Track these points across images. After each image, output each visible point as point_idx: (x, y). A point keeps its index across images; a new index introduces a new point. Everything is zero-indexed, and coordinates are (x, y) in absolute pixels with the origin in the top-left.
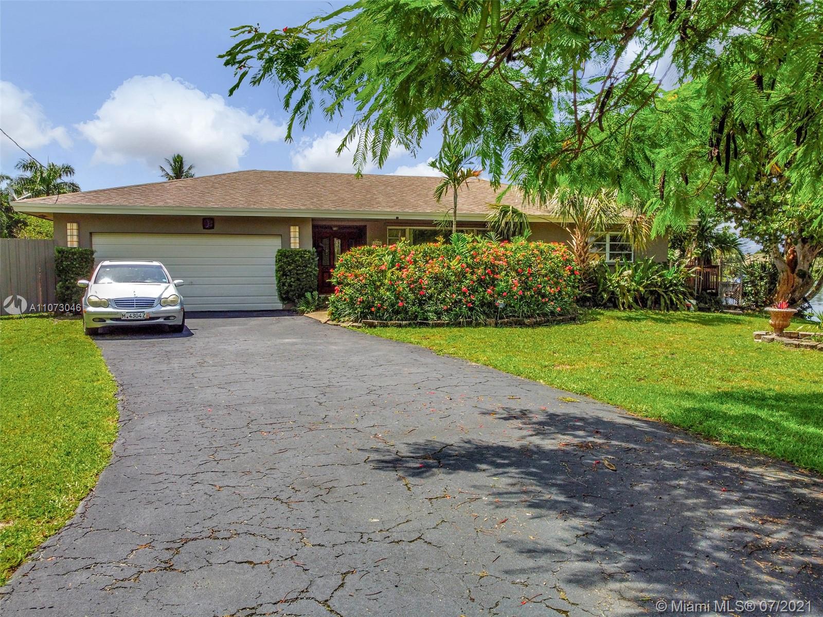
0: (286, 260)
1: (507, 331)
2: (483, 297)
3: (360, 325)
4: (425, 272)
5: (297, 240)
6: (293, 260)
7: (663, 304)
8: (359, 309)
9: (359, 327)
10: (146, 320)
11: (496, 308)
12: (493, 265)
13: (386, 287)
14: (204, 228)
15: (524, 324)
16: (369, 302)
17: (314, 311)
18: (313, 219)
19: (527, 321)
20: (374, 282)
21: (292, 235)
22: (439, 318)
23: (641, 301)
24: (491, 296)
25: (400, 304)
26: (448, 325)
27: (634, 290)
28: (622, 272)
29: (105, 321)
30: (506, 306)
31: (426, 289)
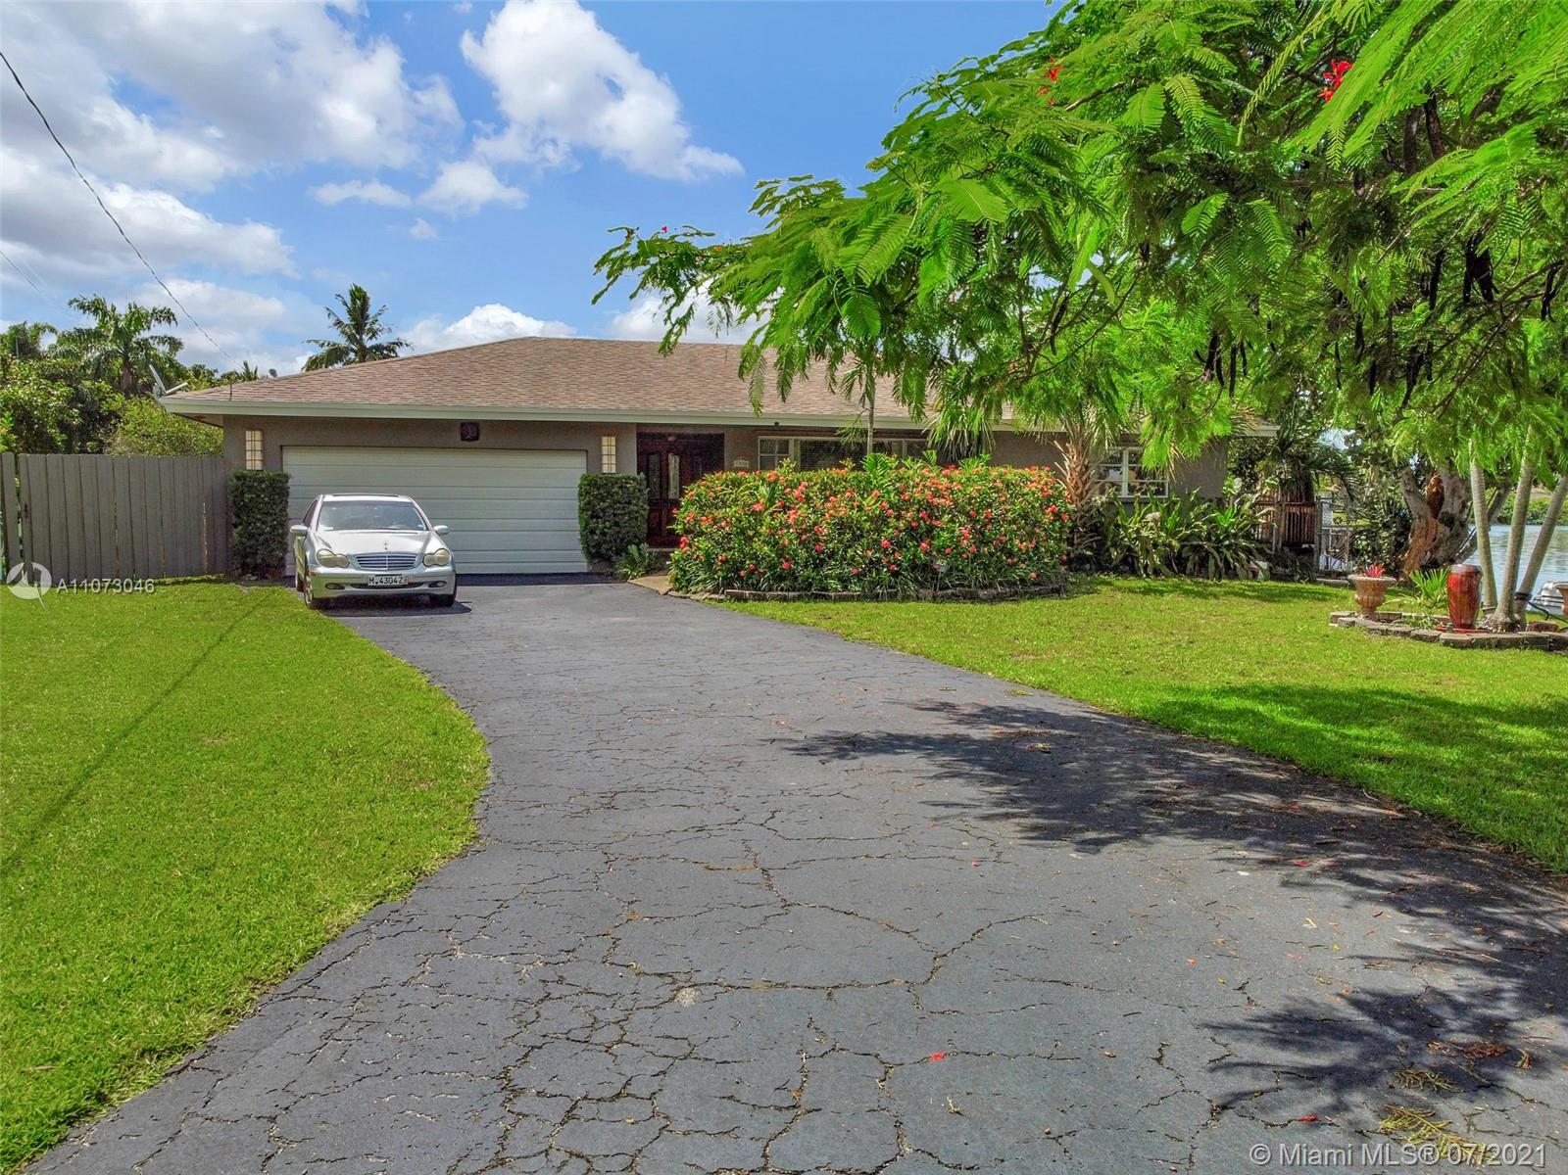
0: (596, 494)
1: (951, 607)
2: (915, 555)
3: (722, 597)
4: (823, 515)
5: (614, 460)
6: (608, 493)
7: (1212, 568)
8: (720, 573)
9: (721, 601)
10: (404, 586)
11: (935, 572)
12: (930, 505)
13: (762, 538)
14: (463, 439)
15: (978, 597)
16: (735, 562)
17: (643, 575)
18: (639, 425)
19: (982, 593)
20: (743, 532)
21: (605, 450)
22: (845, 588)
23: (1176, 563)
24: (926, 553)
25: (785, 565)
26: (859, 598)
27: (1165, 545)
28: (1145, 514)
29: (343, 588)
30: (951, 569)
31: (826, 541)
